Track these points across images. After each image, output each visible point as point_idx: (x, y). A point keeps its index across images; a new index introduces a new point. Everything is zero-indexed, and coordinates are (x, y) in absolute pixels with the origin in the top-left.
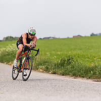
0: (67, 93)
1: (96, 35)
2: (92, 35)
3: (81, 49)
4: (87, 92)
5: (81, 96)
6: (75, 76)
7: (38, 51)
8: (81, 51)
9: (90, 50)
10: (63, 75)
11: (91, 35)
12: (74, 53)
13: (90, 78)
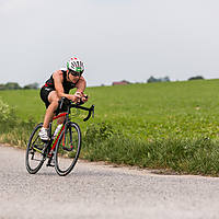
0: (99, 196)
1: (160, 81)
2: (151, 80)
3: (128, 109)
4: (139, 195)
5: (127, 202)
6: (115, 161)
7: (91, 110)
8: (129, 113)
9: (147, 110)
10: (92, 161)
11: (149, 81)
12: (115, 116)
13: (145, 167)
